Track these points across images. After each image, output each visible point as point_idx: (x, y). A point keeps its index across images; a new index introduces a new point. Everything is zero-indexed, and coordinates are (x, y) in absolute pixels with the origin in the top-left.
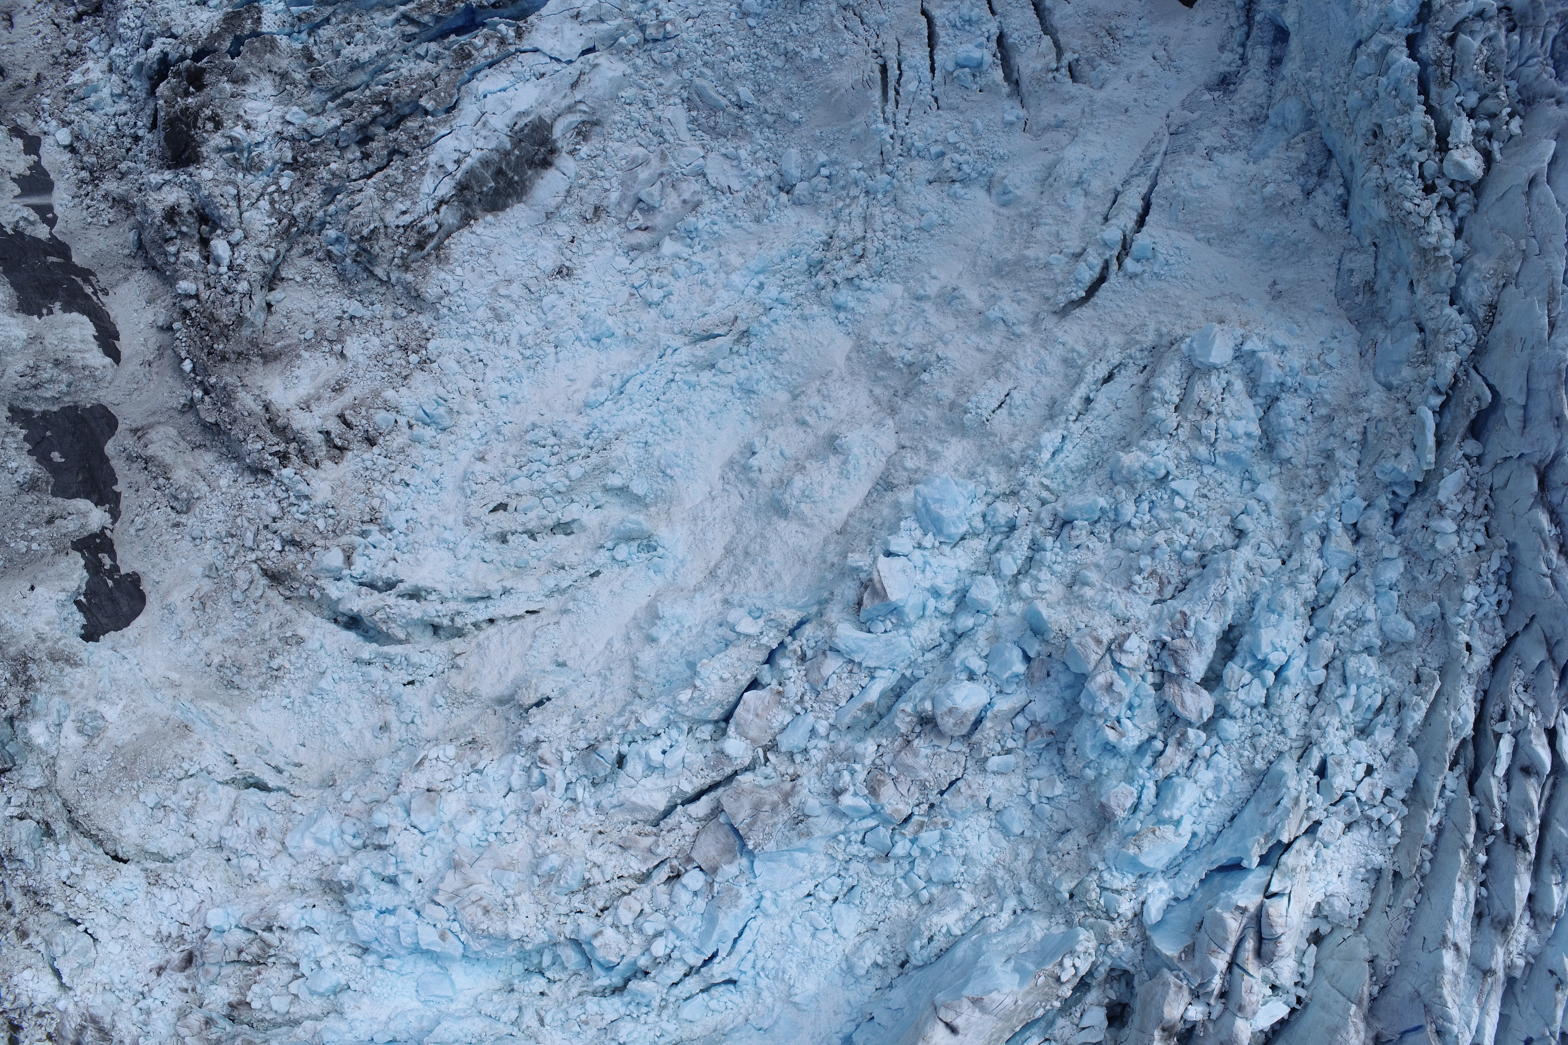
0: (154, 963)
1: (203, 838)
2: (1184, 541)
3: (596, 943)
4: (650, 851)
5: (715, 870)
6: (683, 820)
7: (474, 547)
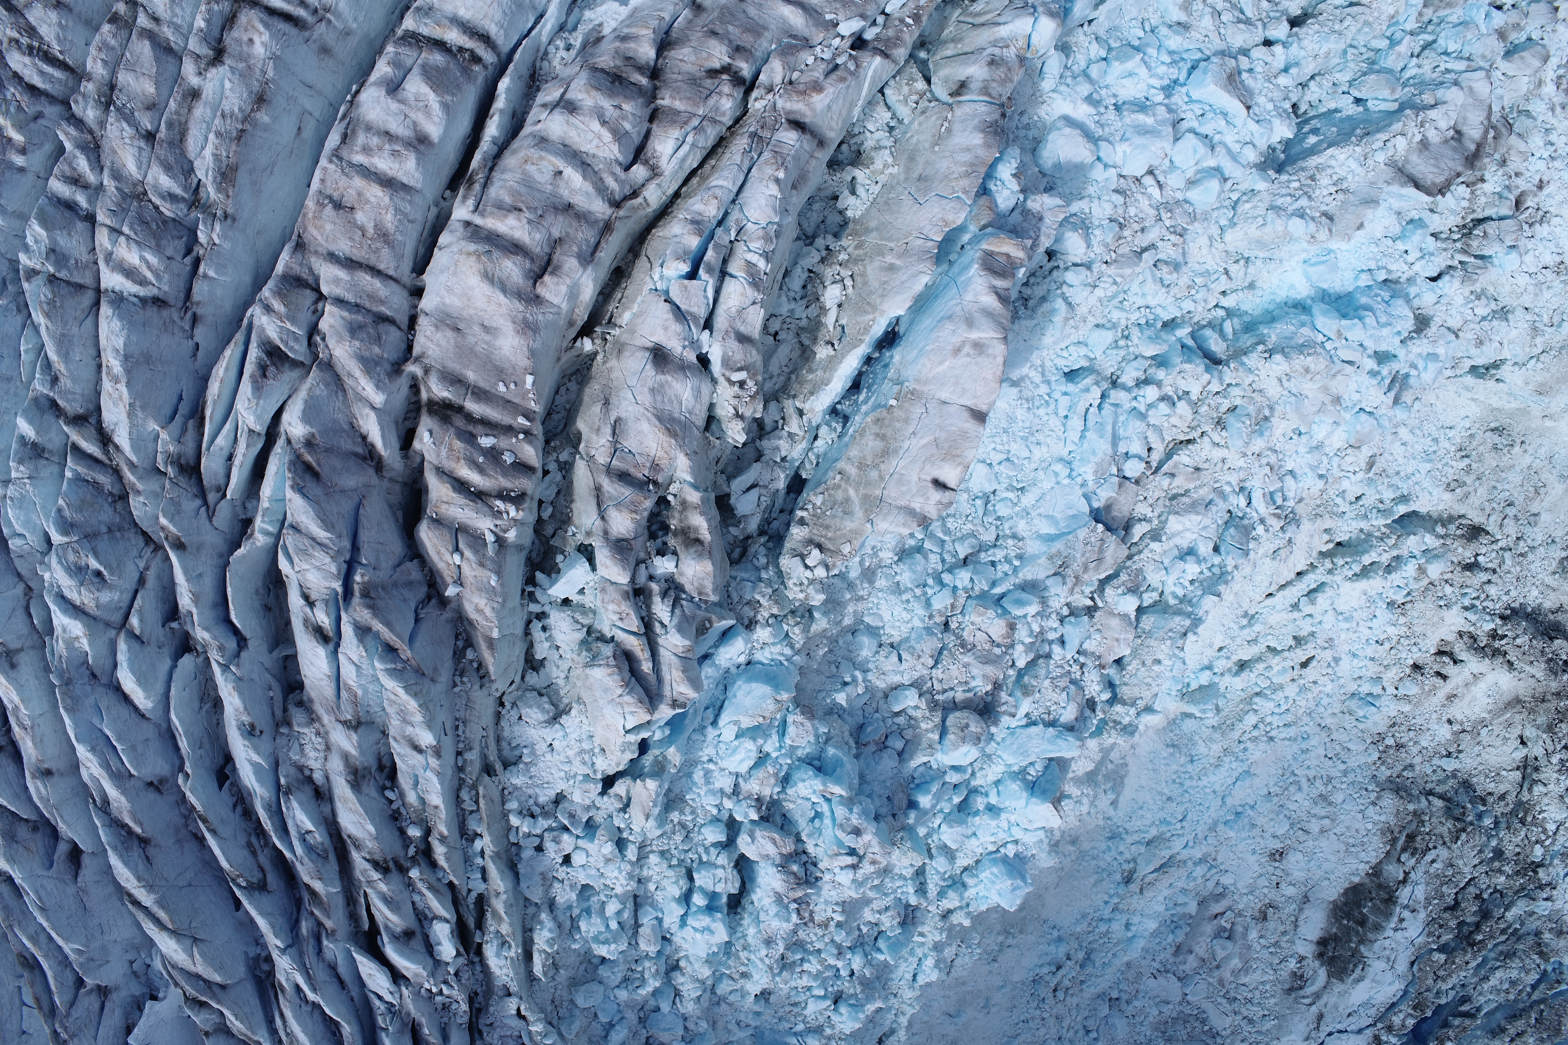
0: (1546, 191)
1: (1520, 312)
2: (806, 966)
3: (1207, 377)
4: (1173, 475)
5: (1120, 486)
6: (1150, 514)
7: (1320, 623)
